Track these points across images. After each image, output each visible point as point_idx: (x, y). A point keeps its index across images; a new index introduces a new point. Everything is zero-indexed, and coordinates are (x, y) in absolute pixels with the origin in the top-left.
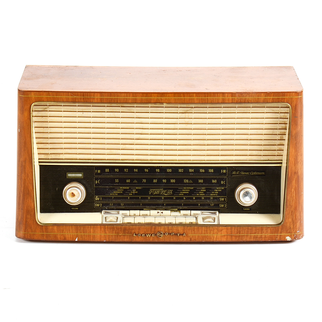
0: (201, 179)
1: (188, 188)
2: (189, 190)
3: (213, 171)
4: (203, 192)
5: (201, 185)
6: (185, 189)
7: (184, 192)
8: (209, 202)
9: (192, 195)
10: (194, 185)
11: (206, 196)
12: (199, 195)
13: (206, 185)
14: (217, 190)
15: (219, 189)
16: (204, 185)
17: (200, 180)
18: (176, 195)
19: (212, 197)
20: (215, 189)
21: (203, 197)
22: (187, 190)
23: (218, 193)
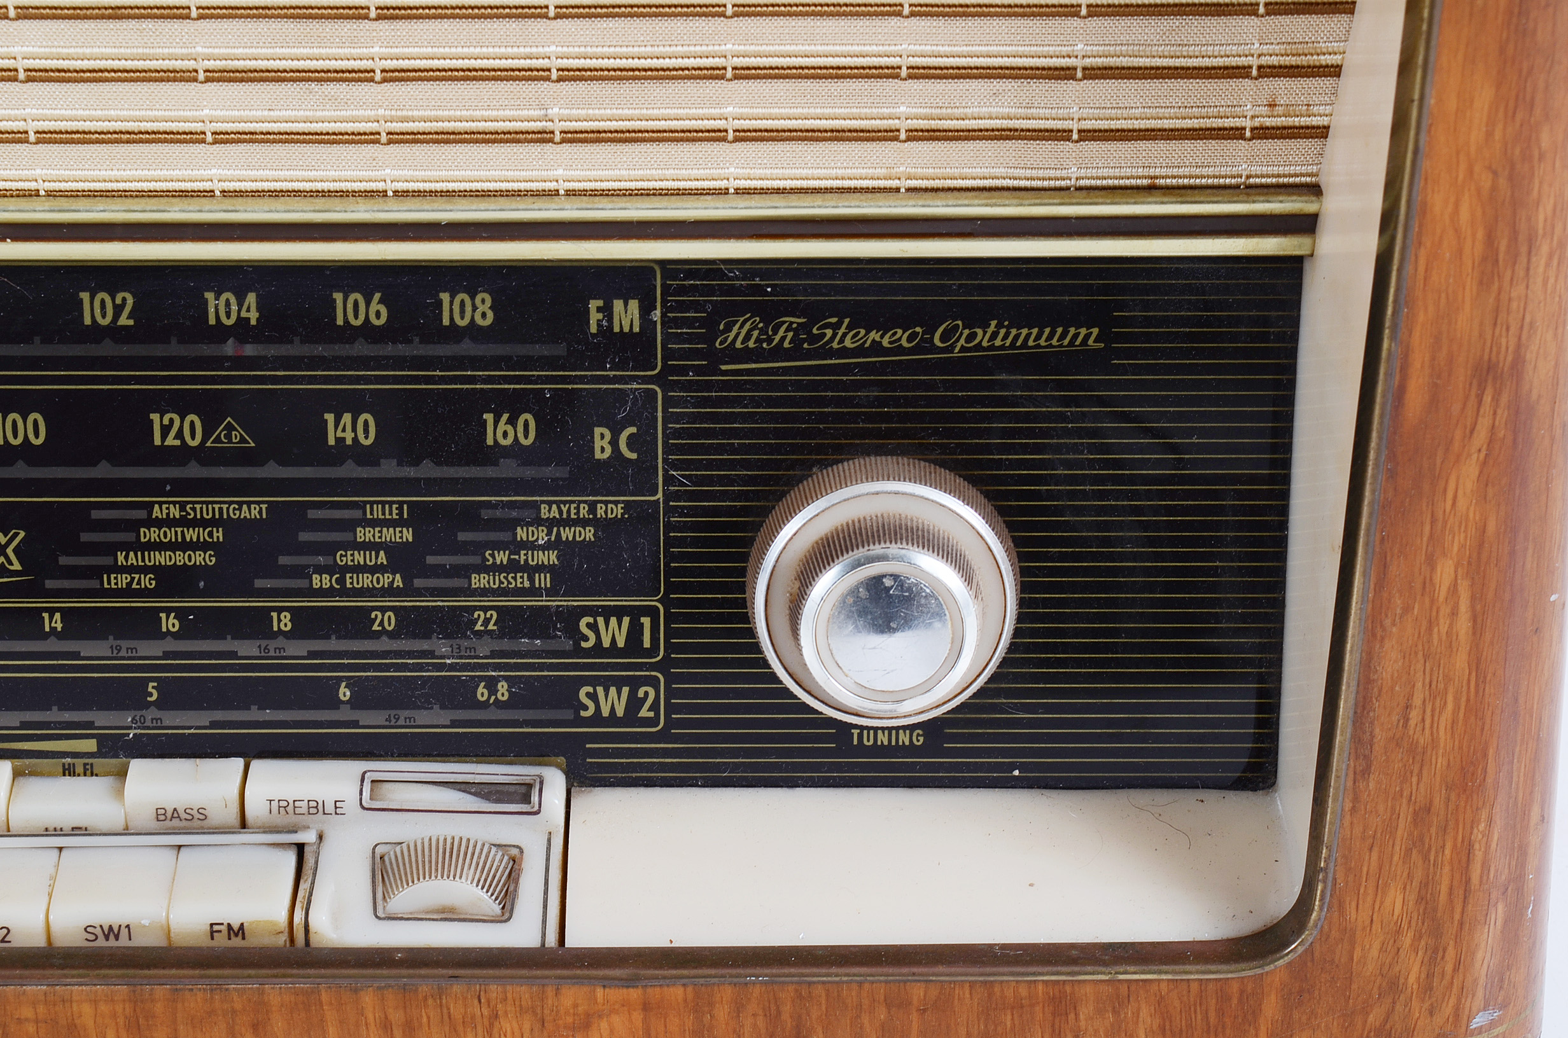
0: (354, 404)
1: (204, 507)
2: (218, 535)
3: (490, 315)
4: (382, 558)
5: (350, 470)
6: (170, 522)
7: (160, 558)
8: (452, 667)
9: (259, 583)
10: (272, 470)
11: (419, 593)
12: (341, 581)
13: (410, 472)
14: (551, 523)
15: (568, 522)
16: (389, 469)
17: (347, 418)
18: (66, 584)
19: (485, 609)
20: (518, 522)
21: (383, 610)
22: (191, 535)
23: (552, 557)
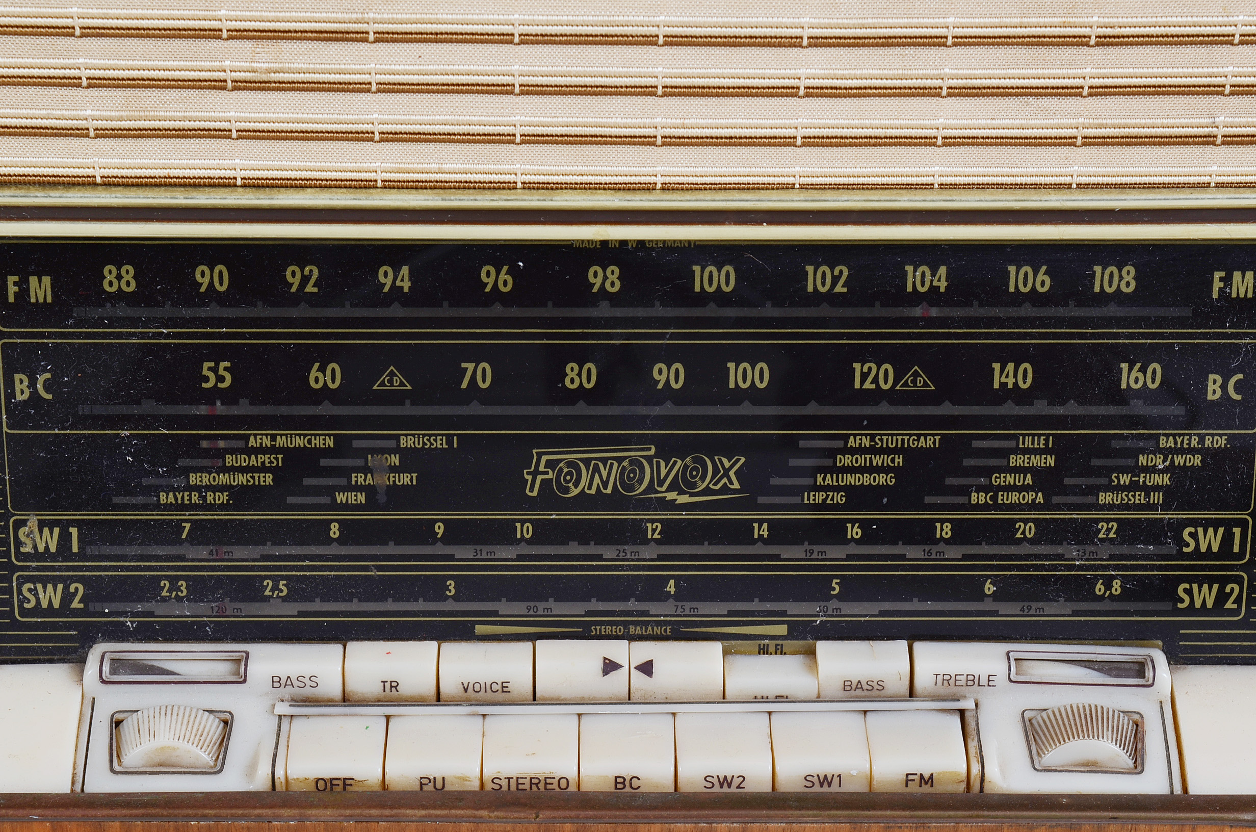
0: (1017, 355)
1: (890, 438)
2: (899, 460)
4: (1029, 480)
5: (1010, 409)
6: (861, 450)
7: (851, 479)
8: (1080, 568)
9: (928, 500)
10: (947, 409)
11: (1058, 507)
12: (994, 498)
13: (1060, 410)
14: (1166, 452)
15: (1181, 451)
16: (1041, 408)
17: (1010, 367)
18: (777, 500)
19: (1108, 521)
20: (1143, 451)
21: (1026, 521)
22: (877, 460)
23: (1165, 479)
